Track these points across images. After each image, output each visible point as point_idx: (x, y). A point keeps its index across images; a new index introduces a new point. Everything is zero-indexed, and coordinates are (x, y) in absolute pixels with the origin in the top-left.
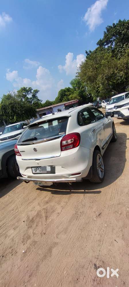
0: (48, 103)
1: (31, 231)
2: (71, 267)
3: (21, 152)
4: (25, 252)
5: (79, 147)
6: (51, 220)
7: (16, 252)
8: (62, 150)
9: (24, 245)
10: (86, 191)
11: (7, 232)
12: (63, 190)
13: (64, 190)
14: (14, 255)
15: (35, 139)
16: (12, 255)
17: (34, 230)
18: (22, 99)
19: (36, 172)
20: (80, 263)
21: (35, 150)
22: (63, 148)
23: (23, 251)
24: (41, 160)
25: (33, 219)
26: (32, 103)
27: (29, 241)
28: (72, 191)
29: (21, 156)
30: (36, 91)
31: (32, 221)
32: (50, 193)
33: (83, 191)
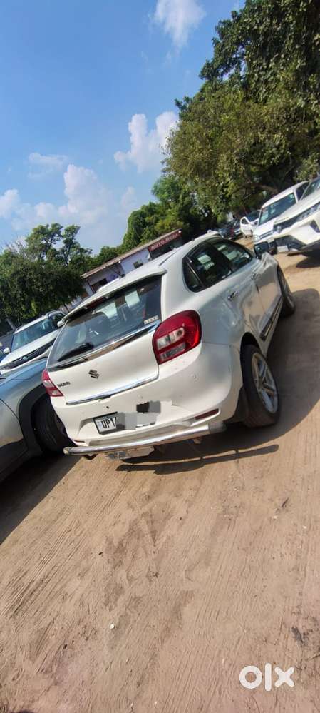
0: (108, 254)
1: (121, 574)
2: (236, 647)
3: (60, 385)
4: (117, 628)
5: (200, 345)
6: (165, 539)
7: (94, 632)
8: (160, 362)
9: (110, 610)
10: (240, 451)
11: (65, 585)
12: (183, 461)
13: (186, 460)
14: (90, 638)
15: (89, 347)
16: (87, 639)
17: (128, 571)
18: (40, 258)
19: (108, 429)
20: (256, 631)
21: (93, 374)
22: (162, 355)
23: (112, 626)
24: (112, 397)
25: (121, 543)
26: (68, 262)
27: (122, 600)
28: (204, 458)
29: (62, 395)
30: (73, 230)
31: (121, 548)
32: (151, 473)
33: (233, 452)
